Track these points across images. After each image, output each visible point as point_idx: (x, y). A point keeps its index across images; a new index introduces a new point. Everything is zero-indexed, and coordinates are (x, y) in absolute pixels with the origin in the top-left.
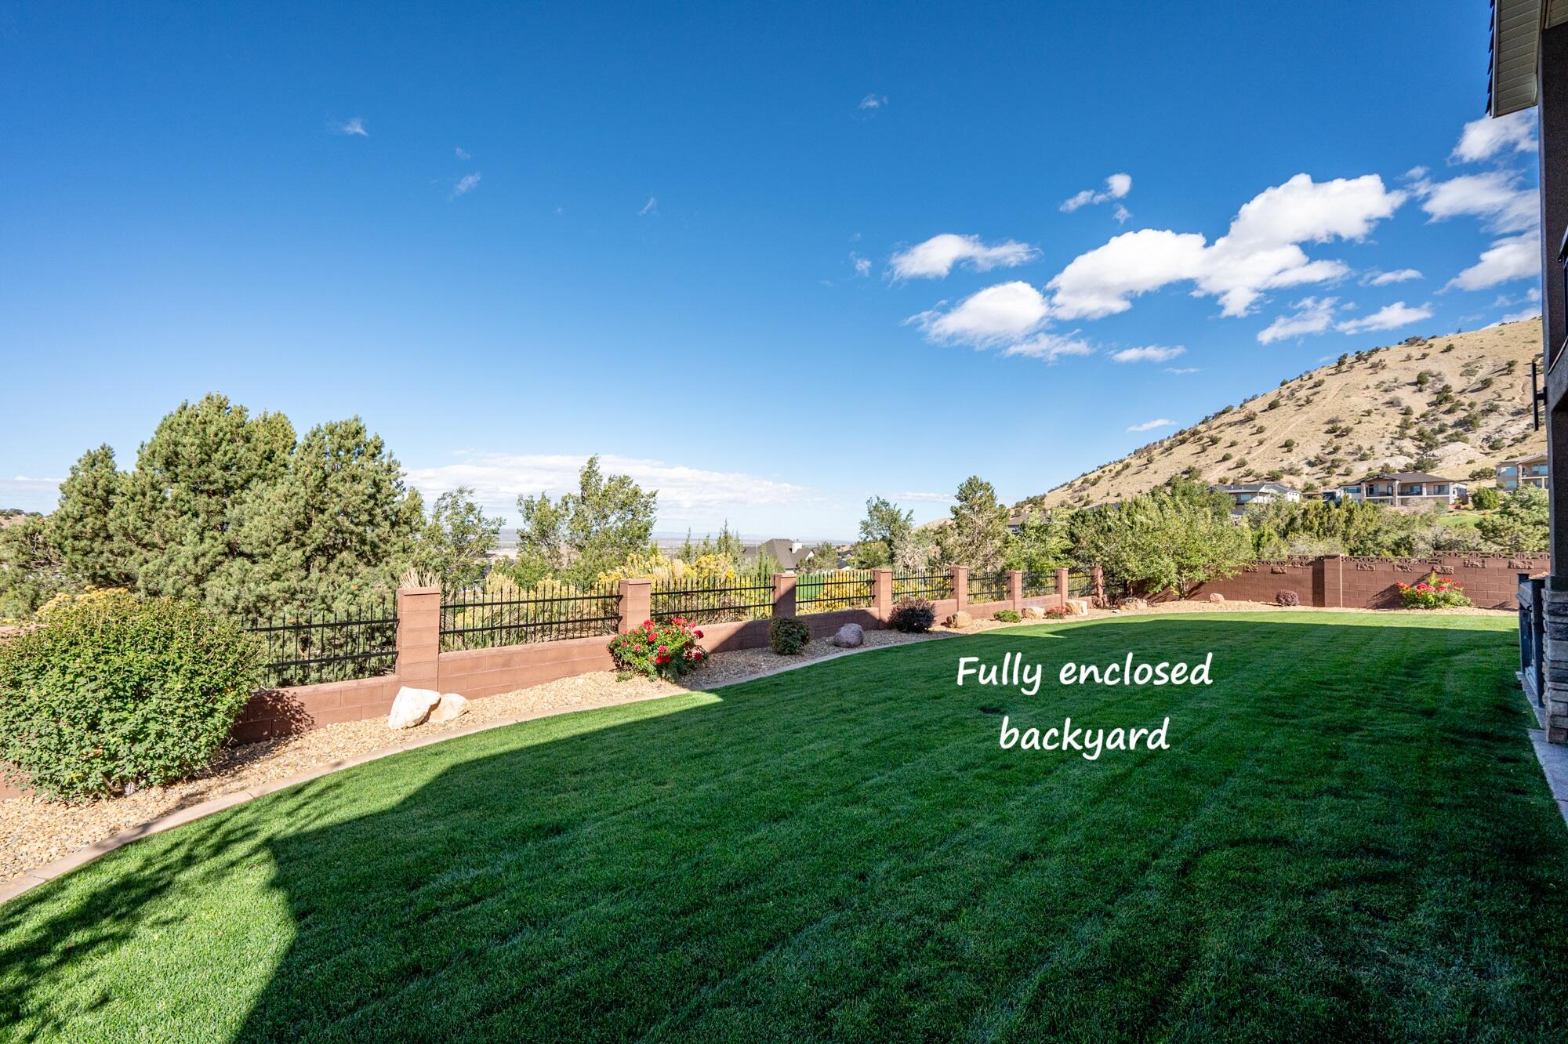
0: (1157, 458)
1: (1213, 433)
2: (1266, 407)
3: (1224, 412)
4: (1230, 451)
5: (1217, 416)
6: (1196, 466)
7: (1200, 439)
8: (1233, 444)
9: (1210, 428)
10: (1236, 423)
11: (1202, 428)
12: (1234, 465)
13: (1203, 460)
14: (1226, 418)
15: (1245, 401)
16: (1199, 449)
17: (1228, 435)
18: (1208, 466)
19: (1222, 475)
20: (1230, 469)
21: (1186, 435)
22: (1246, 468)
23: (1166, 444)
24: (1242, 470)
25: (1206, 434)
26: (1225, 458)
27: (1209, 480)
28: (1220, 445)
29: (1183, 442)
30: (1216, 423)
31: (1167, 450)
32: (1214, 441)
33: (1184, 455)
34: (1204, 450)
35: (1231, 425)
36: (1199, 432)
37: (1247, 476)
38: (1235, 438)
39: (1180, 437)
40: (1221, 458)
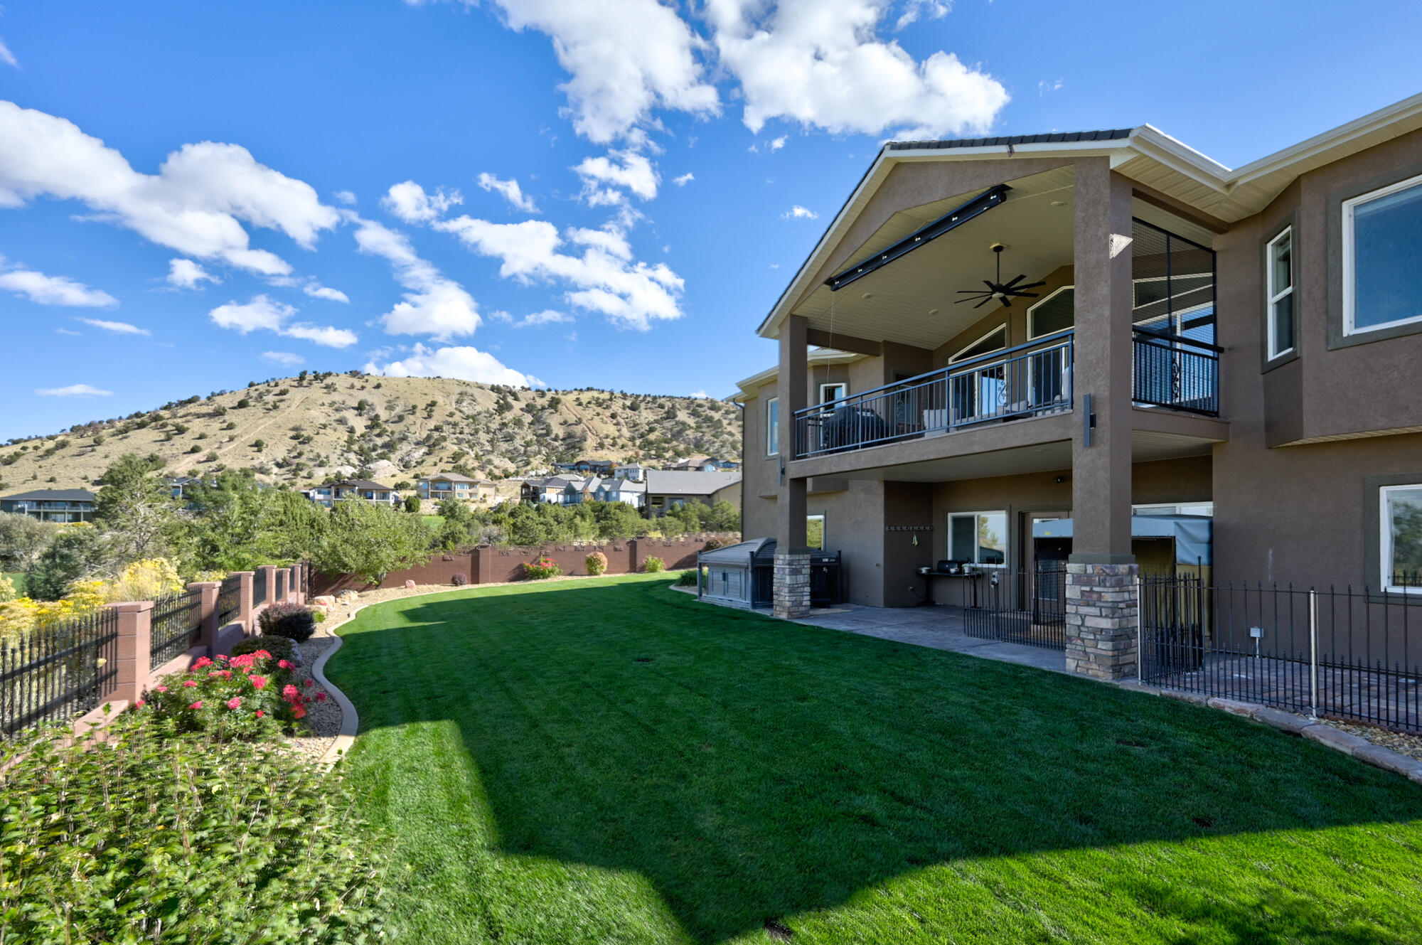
0: (108, 440)
1: (179, 421)
2: (236, 404)
3: (190, 401)
4: (199, 443)
5: (182, 404)
6: (160, 454)
7: (164, 426)
8: (202, 437)
9: (175, 416)
10: (204, 415)
11: (164, 413)
12: (205, 459)
13: (167, 450)
14: (192, 408)
15: (213, 394)
16: (163, 437)
17: (196, 426)
18: (173, 456)
19: (191, 467)
20: (199, 462)
21: (145, 418)
22: (217, 462)
23: (119, 425)
24: (214, 465)
25: (170, 421)
26: (195, 450)
27: (177, 471)
28: (187, 435)
29: (141, 426)
30: (182, 412)
31: (121, 432)
32: (181, 431)
33: (144, 442)
34: (168, 438)
35: (198, 416)
36: (161, 418)
37: (219, 470)
38: (203, 431)
39: (138, 420)
40: (189, 449)
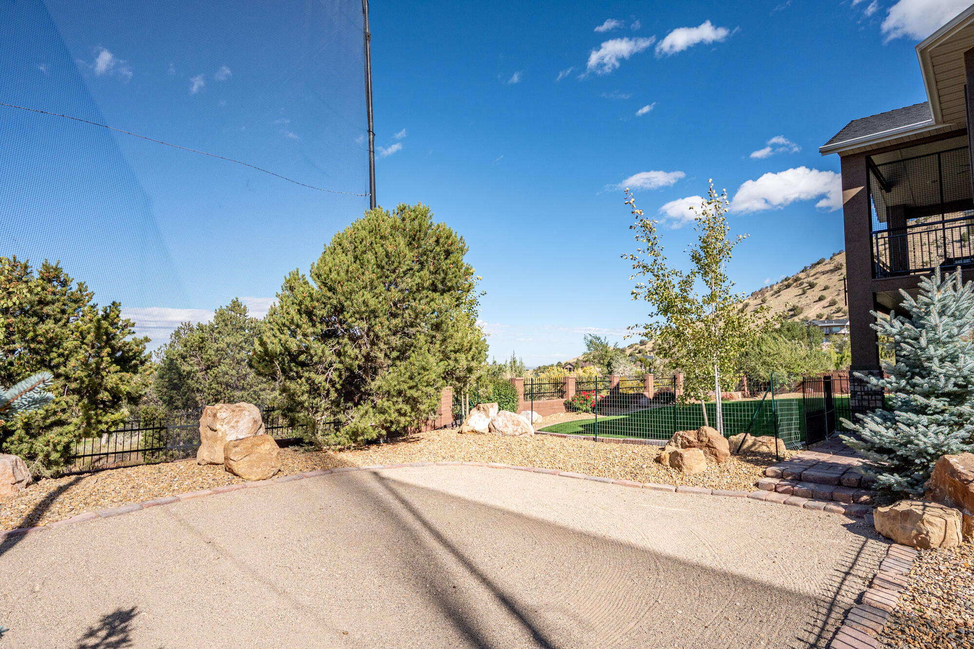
0: (769, 299)
1: (811, 279)
3: (818, 263)
4: (824, 293)
5: (813, 266)
6: (799, 305)
7: (801, 284)
8: (826, 288)
9: (808, 276)
10: (827, 272)
11: (802, 275)
12: (828, 304)
13: (803, 301)
14: (820, 268)
15: (834, 255)
16: (801, 292)
17: (822, 281)
18: (808, 305)
19: (818, 312)
20: (824, 307)
21: (790, 281)
22: (836, 306)
23: (776, 288)
24: (834, 308)
25: (805, 280)
26: (821, 299)
27: (809, 316)
28: (816, 289)
29: (788, 286)
30: (813, 272)
31: (776, 293)
32: (812, 286)
33: (790, 296)
34: (804, 293)
35: (824, 273)
36: (800, 279)
37: (838, 312)
38: (827, 283)
39: (786, 283)
40: (817, 299)
